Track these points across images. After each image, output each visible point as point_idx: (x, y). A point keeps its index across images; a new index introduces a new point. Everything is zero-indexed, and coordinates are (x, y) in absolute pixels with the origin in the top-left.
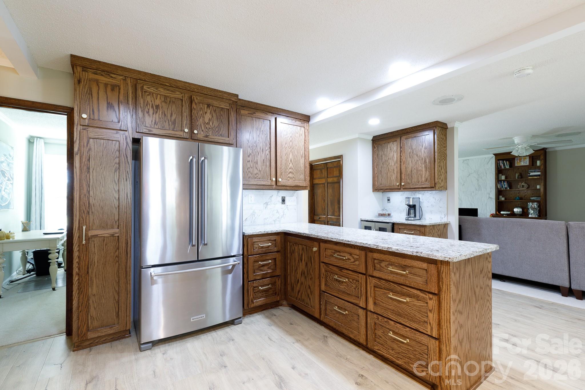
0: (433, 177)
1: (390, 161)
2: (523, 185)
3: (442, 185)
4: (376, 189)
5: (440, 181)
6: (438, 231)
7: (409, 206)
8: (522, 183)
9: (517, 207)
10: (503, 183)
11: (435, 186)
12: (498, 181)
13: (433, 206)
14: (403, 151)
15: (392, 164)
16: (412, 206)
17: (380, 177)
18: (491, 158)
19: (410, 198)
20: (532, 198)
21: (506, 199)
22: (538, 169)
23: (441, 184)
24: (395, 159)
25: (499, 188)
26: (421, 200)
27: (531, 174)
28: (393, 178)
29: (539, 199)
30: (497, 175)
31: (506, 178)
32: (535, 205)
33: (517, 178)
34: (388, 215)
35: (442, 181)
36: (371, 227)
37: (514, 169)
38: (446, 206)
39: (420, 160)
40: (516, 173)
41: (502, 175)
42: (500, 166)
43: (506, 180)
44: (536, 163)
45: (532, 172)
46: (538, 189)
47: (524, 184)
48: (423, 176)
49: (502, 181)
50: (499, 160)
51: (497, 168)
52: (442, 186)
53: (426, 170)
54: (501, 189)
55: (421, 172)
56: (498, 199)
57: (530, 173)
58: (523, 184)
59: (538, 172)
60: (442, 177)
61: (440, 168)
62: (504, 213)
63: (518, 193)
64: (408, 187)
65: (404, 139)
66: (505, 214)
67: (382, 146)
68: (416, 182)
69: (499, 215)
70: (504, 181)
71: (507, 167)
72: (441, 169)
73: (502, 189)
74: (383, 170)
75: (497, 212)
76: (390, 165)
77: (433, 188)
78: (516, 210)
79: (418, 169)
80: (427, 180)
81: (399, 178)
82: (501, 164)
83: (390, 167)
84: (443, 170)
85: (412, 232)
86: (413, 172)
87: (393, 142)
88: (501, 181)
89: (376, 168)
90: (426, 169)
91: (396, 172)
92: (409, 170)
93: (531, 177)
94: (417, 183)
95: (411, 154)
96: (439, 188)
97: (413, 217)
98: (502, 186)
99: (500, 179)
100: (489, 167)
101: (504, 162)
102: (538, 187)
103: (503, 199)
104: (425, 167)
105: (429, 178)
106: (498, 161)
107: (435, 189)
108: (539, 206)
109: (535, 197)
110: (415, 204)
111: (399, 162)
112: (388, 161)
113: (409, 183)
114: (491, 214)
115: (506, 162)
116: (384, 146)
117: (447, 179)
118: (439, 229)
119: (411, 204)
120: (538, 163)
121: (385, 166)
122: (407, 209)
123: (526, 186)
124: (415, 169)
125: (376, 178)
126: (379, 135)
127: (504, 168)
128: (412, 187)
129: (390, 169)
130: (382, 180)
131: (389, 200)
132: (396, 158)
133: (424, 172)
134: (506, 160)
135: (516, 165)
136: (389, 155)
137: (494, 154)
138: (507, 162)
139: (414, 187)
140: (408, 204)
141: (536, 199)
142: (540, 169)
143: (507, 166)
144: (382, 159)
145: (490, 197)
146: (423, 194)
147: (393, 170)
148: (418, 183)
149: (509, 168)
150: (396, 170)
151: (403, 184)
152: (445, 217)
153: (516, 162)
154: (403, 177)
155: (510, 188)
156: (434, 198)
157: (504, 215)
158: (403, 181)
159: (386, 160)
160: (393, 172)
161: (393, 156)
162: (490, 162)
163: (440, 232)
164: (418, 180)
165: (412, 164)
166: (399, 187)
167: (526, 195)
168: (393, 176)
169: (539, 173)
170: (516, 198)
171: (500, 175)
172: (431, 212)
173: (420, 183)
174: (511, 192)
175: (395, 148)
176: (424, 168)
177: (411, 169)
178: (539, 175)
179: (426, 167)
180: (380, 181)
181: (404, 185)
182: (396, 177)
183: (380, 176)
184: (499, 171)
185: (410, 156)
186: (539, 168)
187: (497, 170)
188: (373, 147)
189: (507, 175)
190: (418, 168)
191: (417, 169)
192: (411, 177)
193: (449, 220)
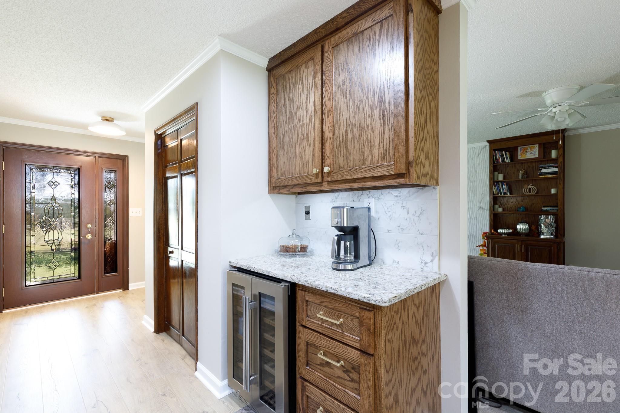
0: (403, 144)
1: (300, 113)
2: (530, 189)
3: (427, 168)
4: (274, 185)
5: (422, 158)
6: (415, 309)
7: (341, 229)
8: (528, 186)
9: (522, 222)
10: (500, 185)
11: (408, 170)
12: (494, 182)
13: (403, 229)
14: (328, 82)
15: (305, 121)
16: (348, 230)
17: (282, 157)
18: (484, 148)
19: (343, 208)
20: (545, 209)
21: (503, 210)
22: (553, 164)
23: (424, 167)
24: (311, 107)
25: (495, 194)
26: (373, 213)
27: (544, 171)
28: (307, 158)
29: (554, 209)
30: (492, 173)
31: (504, 177)
32: (550, 219)
33: (520, 177)
34: (301, 248)
35: (427, 157)
36: (244, 287)
37: (515, 164)
38: (436, 232)
39: (367, 98)
40: (518, 171)
41: (499, 173)
42: (496, 159)
43: (504, 180)
44: (550, 153)
45: (544, 168)
46: (553, 195)
47: (532, 187)
48: (377, 144)
49: (500, 182)
50: (495, 150)
51: (492, 163)
52: (428, 174)
53: (384, 125)
54: (498, 194)
55: (372, 133)
56: (494, 210)
57: (541, 170)
58: (530, 187)
59: (554, 167)
60: (428, 146)
61: (422, 119)
62: (503, 231)
63: (522, 201)
64: (339, 178)
65: (330, 49)
66: (505, 233)
67: (286, 80)
68: (357, 163)
69: (495, 234)
70: (502, 182)
71: (508, 161)
72: (426, 122)
73: (500, 194)
74: (287, 137)
75: (493, 230)
76: (301, 123)
77: (404, 178)
78: (520, 227)
79: (362, 125)
80: (385, 155)
81: (319, 155)
82: (499, 157)
83: (300, 130)
84: (429, 127)
85: (338, 318)
86: (351, 136)
87: (307, 62)
88: (498, 182)
89: (273, 136)
90: (384, 121)
91: (312, 141)
92: (341, 130)
93: (543, 176)
94: (359, 166)
95: (347, 83)
96: (418, 178)
97: (351, 263)
98: (500, 190)
99: (496, 179)
100: (480, 162)
101: (502, 153)
102: (553, 191)
103: (500, 210)
104: (380, 115)
105: (392, 148)
106: (494, 152)
107: (408, 180)
108: (556, 222)
109: (548, 207)
110: (355, 224)
111: (319, 114)
112: (296, 114)
113: (340, 167)
114: (484, 234)
115: (505, 153)
116: (289, 78)
117: (438, 155)
118: (420, 303)
119: (345, 225)
120: (554, 154)
121: (291, 126)
122: (334, 239)
123: (534, 190)
124: (355, 125)
125: (274, 160)
126: (280, 53)
127: (502, 162)
128: (347, 177)
129: (300, 135)
130: (284, 163)
131: (307, 213)
132: (312, 104)
133: (377, 132)
134: (506, 150)
135: (520, 158)
136: (299, 100)
137: (488, 142)
138: (507, 153)
139: (352, 177)
140: (339, 225)
141: (551, 210)
142: (556, 163)
143: (507, 159)
144: (285, 112)
145: (481, 207)
146: (379, 199)
147: (307, 135)
148: (364, 164)
149: (509, 162)
150: (314, 135)
151: (326, 169)
152: (432, 261)
153: (519, 153)
154: (327, 152)
155: (510, 194)
156: (404, 207)
157: (503, 235)
158: (327, 161)
159: (292, 113)
160: (308, 141)
161: (307, 98)
162: (482, 153)
163: (421, 310)
164: (364, 155)
165: (348, 112)
166: (320, 180)
167: (533, 204)
168: (307, 152)
169: (556, 170)
170: (520, 208)
171: (496, 173)
172: (398, 245)
173: (368, 164)
174: (511, 199)
175: (311, 78)
176: (378, 119)
177: (345, 129)
178: (555, 173)
179: (384, 116)
180: (282, 167)
181: (329, 173)
182: (313, 155)
183: (281, 154)
184: (495, 167)
185: (343, 92)
186: (555, 160)
187: (492, 165)
188: (270, 85)
189: (505, 173)
190: (363, 121)
191: (360, 126)
192: (347, 148)
193: (443, 272)
